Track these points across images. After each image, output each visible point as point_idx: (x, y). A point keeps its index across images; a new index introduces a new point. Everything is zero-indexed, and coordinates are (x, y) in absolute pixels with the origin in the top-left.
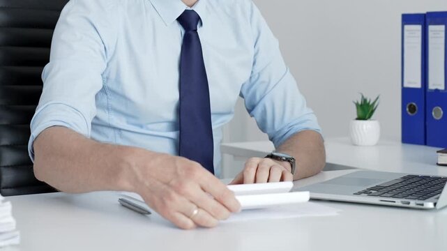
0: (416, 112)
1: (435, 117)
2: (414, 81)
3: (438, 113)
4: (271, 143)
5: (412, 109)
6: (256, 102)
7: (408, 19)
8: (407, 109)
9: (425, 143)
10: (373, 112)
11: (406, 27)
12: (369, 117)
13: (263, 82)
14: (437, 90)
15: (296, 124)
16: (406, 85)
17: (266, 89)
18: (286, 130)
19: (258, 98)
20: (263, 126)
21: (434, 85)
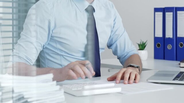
0: (160, 47)
1: (169, 49)
2: (159, 34)
3: (169, 47)
4: (118, 60)
5: (159, 45)
6: (112, 43)
7: (156, 10)
8: (157, 46)
9: (164, 59)
10: (145, 46)
11: (156, 13)
12: (144, 49)
13: (116, 35)
14: (169, 38)
15: (130, 52)
16: (156, 36)
17: (117, 38)
18: (126, 54)
19: (114, 41)
20: (115, 53)
21: (168, 36)
